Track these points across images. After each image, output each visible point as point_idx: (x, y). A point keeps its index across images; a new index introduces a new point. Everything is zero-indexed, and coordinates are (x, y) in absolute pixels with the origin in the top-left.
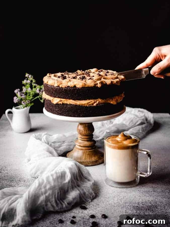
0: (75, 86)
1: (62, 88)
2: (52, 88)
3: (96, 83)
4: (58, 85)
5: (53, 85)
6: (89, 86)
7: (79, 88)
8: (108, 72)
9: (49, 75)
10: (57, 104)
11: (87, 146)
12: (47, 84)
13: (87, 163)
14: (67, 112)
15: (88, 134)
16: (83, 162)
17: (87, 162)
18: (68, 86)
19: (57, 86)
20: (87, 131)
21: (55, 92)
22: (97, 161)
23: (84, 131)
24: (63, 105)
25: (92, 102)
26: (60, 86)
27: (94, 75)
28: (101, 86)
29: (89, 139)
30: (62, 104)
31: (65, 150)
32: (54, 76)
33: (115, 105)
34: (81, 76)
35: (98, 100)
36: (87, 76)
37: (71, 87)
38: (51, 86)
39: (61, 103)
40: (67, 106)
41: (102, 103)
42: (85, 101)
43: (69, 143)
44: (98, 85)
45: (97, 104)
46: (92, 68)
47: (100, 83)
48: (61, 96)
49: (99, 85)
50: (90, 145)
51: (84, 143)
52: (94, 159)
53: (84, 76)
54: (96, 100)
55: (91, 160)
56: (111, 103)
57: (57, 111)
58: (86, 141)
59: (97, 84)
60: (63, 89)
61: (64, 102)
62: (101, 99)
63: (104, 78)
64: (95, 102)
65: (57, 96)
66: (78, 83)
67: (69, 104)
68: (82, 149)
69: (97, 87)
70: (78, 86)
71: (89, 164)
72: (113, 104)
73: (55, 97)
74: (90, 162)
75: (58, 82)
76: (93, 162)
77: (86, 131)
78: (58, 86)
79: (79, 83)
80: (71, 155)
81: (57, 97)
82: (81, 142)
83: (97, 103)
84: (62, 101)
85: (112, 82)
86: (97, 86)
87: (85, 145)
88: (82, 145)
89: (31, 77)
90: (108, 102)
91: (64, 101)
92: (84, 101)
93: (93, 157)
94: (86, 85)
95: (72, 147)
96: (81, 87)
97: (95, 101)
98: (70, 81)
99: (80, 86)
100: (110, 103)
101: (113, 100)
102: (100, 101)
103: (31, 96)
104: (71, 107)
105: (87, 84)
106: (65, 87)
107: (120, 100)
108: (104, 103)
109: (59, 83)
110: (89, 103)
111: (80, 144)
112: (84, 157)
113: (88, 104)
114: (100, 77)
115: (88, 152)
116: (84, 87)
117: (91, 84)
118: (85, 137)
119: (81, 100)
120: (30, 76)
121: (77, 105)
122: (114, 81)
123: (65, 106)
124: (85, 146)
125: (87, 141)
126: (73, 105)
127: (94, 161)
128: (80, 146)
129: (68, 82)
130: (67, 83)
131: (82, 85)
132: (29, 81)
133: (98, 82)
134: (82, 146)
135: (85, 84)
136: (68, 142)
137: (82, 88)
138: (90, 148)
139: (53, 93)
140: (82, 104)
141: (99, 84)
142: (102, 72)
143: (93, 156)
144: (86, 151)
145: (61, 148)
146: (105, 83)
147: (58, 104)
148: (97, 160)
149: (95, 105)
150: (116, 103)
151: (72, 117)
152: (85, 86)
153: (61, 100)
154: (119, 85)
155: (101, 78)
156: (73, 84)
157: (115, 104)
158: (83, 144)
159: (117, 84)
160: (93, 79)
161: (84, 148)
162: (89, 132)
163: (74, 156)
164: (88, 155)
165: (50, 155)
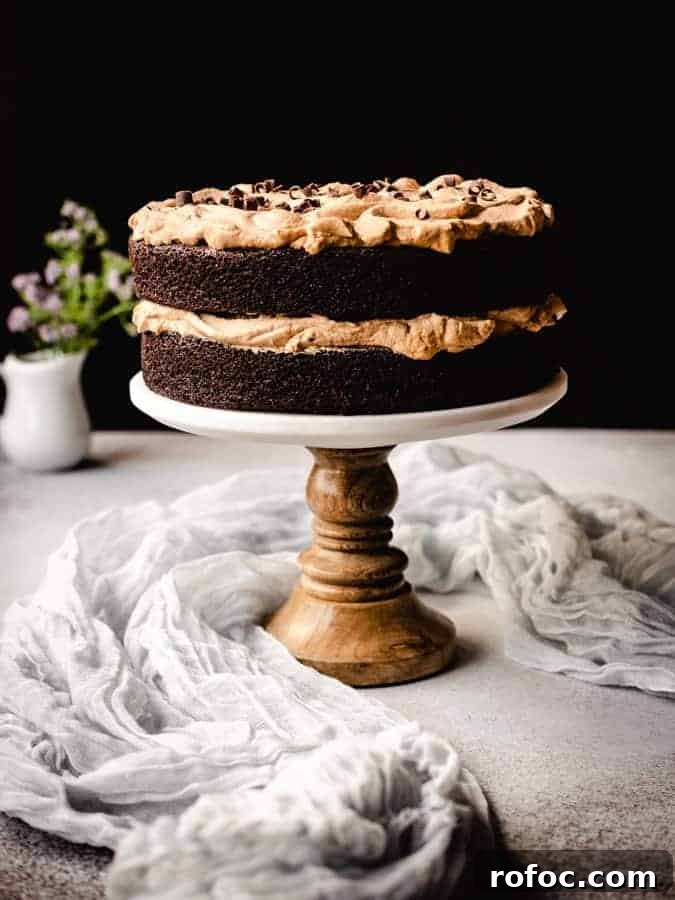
0: (202, 242)
1: (150, 246)
3: (297, 229)
6: (256, 243)
18: (174, 236)
25: (277, 333)
33: (423, 361)
35: (313, 325)
37: (188, 245)
41: (333, 345)
44: (304, 243)
45: (301, 346)
47: (315, 230)
49: (311, 243)
54: (300, 321)
56: (399, 348)
59: (303, 233)
64: (290, 335)
69: (302, 249)
83: (304, 338)
86: (299, 244)
90: (377, 342)
91: (167, 317)
97: (296, 328)
98: (198, 216)
99: (215, 241)
102: (320, 333)
108: (348, 345)
113: (253, 341)
120: (80, 214)
131: (223, 235)
135: (236, 228)
137: (227, 249)
149: (290, 347)
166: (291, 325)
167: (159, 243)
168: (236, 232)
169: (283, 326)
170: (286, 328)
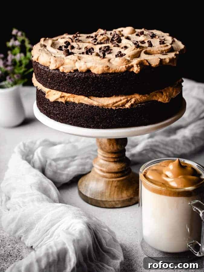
0: (89, 71)
1: (63, 73)
2: (46, 72)
3: (130, 65)
4: (57, 67)
5: (48, 65)
6: (116, 71)
7: (95, 74)
8: (153, 36)
9: (44, 40)
10: (56, 102)
11: (113, 171)
12: (37, 61)
13: (113, 203)
14: (74, 118)
15: (116, 150)
16: (106, 201)
17: (114, 201)
18: (75, 69)
19: (55, 68)
20: (113, 145)
21: (50, 80)
22: (131, 199)
23: (108, 145)
24: (67, 106)
25: (123, 101)
26: (61, 69)
27: (128, 45)
28: (140, 70)
29: (118, 159)
30: (64, 102)
31: (76, 174)
32: (51, 46)
33: (167, 103)
34: (103, 45)
35: (134, 97)
36: (114, 46)
37: (82, 72)
38: (45, 66)
39: (63, 100)
40: (74, 107)
41: (140, 103)
42: (109, 98)
43: (83, 161)
44: (133, 69)
45: (132, 105)
46: (125, 27)
47: (137, 65)
48: (62, 88)
49: (136, 69)
50: (119, 169)
51: (108, 165)
52: (125, 195)
53: (108, 47)
54: (130, 96)
55: (120, 196)
56: (160, 100)
57: (57, 114)
58: (112, 162)
59: (132, 66)
60: (66, 76)
61: (68, 99)
62: (140, 94)
63: (146, 53)
64: (127, 102)
65: (55, 88)
66: (94, 65)
67: (79, 103)
68: (104, 176)
69: (133, 72)
70: (95, 71)
71: (116, 204)
72: (163, 102)
73: (52, 88)
74: (118, 201)
75: (56, 61)
76: (123, 201)
77: (111, 145)
78: (58, 69)
79: (97, 65)
80: (86, 184)
81: (55, 90)
82: (103, 164)
83: (132, 102)
84: (66, 98)
85: (161, 61)
86: (131, 70)
87: (111, 169)
88: (104, 169)
89: (22, 35)
90: (153, 99)
91: (69, 97)
92: (106, 98)
93: (125, 192)
94: (110, 69)
95: (87, 168)
96: (100, 72)
97: (129, 99)
98: (80, 59)
99: (98, 72)
100: (157, 101)
101: (162, 94)
102: (137, 99)
103: (23, 66)
104: (82, 109)
105: (112, 67)
106: (70, 72)
107: (175, 94)
108: (145, 102)
109: (58, 64)
110: (117, 102)
111: (101, 167)
112: (108, 192)
113: (114, 105)
114: (138, 50)
115: (116, 182)
116: (106, 74)
117: (121, 67)
118: (110, 156)
119: (101, 97)
120: (19, 34)
121: (93, 106)
122: (165, 59)
123: (70, 107)
124: (111, 171)
125: (115, 162)
126: (85, 105)
127: (126, 199)
128: (101, 170)
129: (77, 61)
130: (72, 63)
131: (103, 70)
132: (17, 43)
133: (135, 62)
134: (105, 171)
135: (108, 66)
136: (82, 159)
137: (103, 74)
138: (120, 175)
139: (48, 80)
140: (103, 105)
141: (135, 66)
142: (142, 35)
143: (124, 189)
144: (113, 181)
145: (69, 169)
146: (147, 64)
147: (58, 102)
148: (132, 196)
149: (127, 106)
150: (169, 99)
151: (84, 127)
152: (108, 72)
153: (62, 96)
154: (175, 65)
155: (141, 52)
156: (85, 65)
157: (167, 101)
158: (106, 169)
159: (170, 64)
160: (125, 55)
161: (108, 175)
162: (118, 147)
163: (90, 187)
164: (116, 187)
165: (44, 196)
166: (127, 98)
167: (69, 71)
168: (108, 68)
169: (125, 99)
170: (126, 100)
